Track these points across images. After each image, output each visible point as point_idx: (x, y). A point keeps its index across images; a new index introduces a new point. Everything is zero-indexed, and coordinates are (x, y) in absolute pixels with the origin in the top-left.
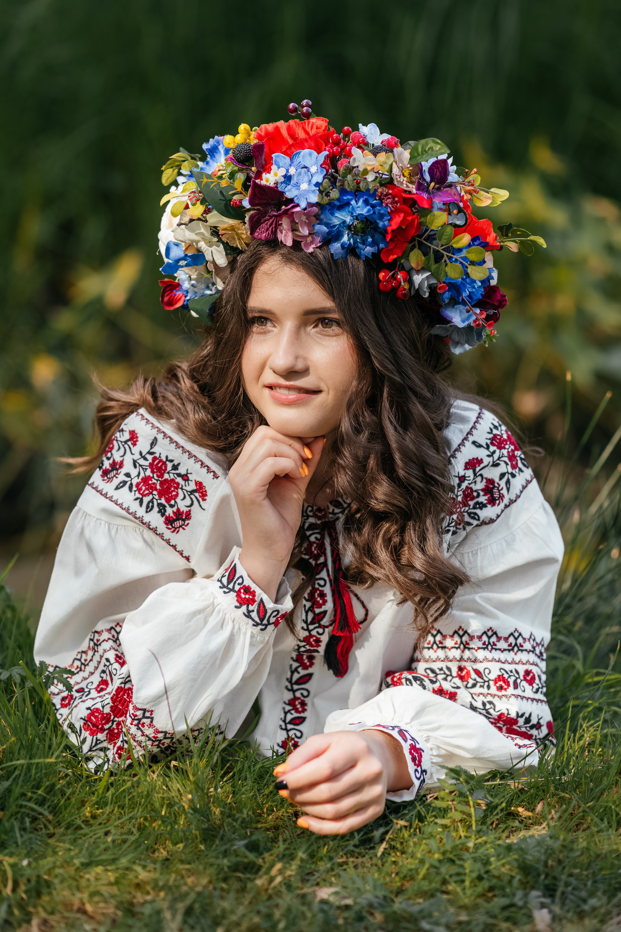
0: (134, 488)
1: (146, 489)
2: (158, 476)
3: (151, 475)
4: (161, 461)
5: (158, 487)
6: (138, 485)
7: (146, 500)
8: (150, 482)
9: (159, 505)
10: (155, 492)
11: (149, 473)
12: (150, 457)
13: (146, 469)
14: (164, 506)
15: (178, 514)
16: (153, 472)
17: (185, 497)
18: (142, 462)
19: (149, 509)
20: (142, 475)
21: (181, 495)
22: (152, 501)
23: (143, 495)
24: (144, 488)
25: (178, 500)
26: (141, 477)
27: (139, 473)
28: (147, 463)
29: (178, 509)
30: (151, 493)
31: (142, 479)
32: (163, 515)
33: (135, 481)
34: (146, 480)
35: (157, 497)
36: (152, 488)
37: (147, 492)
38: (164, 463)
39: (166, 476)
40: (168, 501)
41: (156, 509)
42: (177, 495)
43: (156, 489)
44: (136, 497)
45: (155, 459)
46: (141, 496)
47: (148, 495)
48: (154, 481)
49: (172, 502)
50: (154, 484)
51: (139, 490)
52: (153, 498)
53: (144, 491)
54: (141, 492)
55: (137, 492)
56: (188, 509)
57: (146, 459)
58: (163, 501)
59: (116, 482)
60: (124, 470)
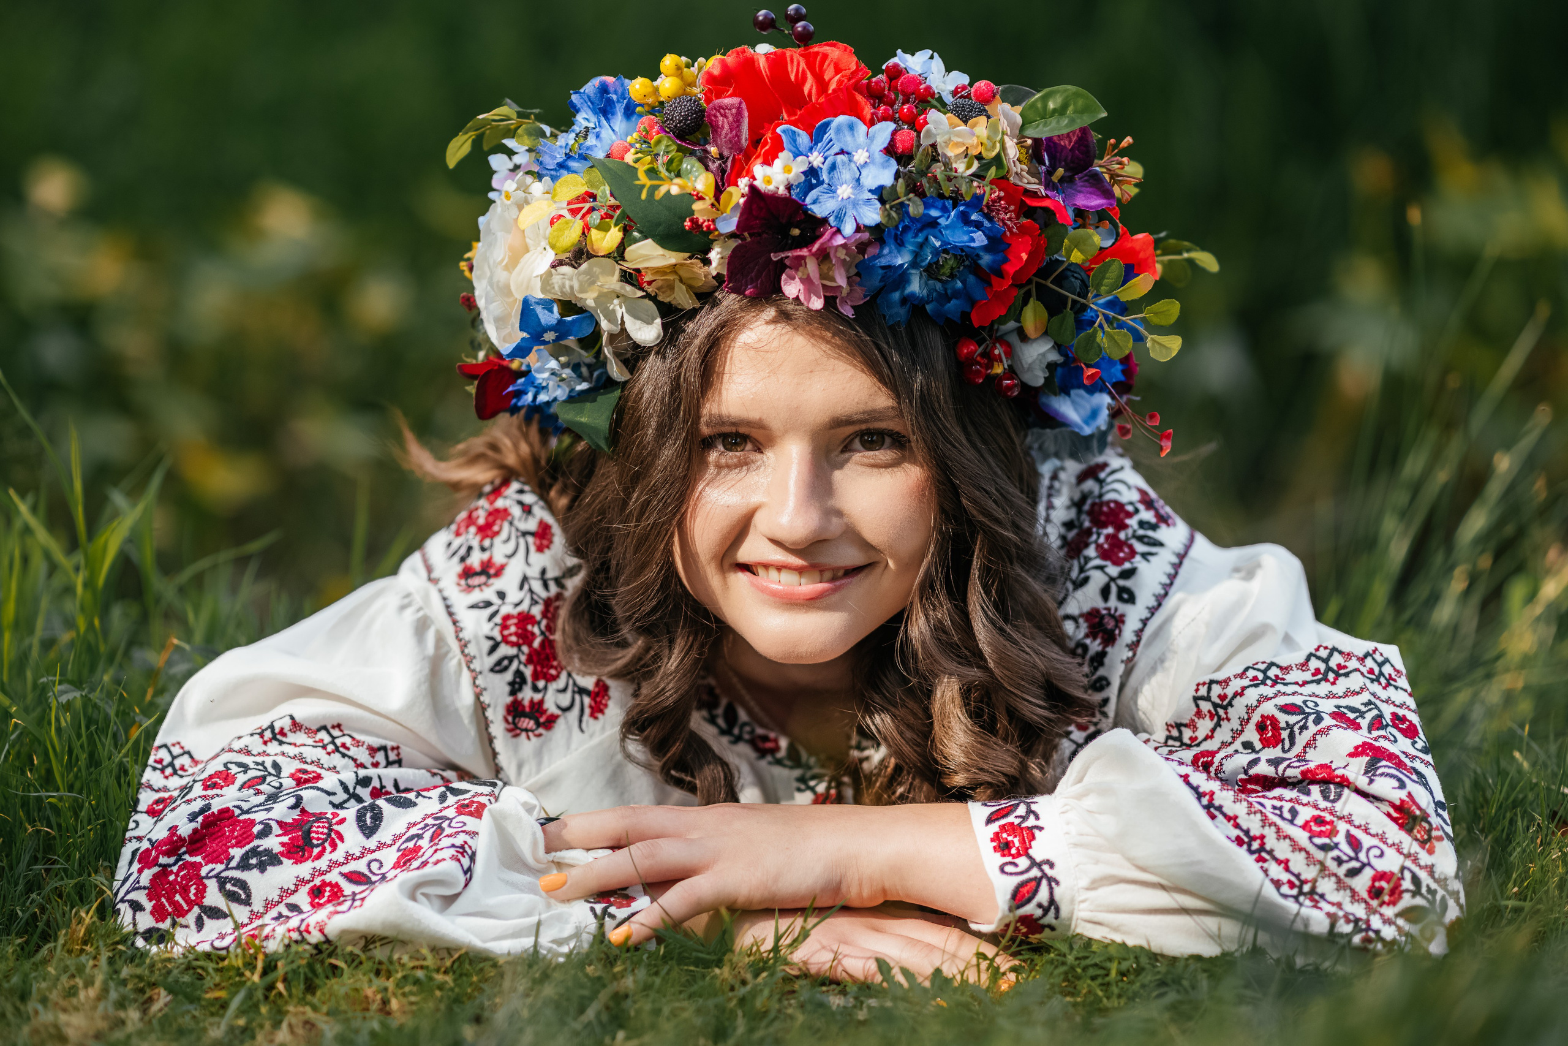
0: (498, 621)
3: (538, 617)
5: (536, 644)
6: (507, 618)
7: (505, 650)
8: (529, 627)
9: (519, 673)
10: (525, 649)
11: (537, 611)
12: (554, 589)
13: (537, 603)
14: (523, 681)
15: (537, 709)
17: (564, 690)
18: (537, 586)
19: (499, 668)
20: (524, 607)
21: (561, 683)
22: (511, 659)
23: (505, 640)
24: (513, 629)
25: (553, 686)
26: (519, 609)
27: (521, 602)
28: (544, 594)
29: (541, 702)
30: (519, 646)
31: (520, 614)
32: (513, 693)
33: (506, 609)
34: (525, 619)
35: (523, 658)
36: (526, 637)
37: (514, 639)
40: (536, 676)
41: (509, 676)
42: (555, 678)
43: (530, 645)
44: (491, 634)
46: (499, 638)
47: (513, 644)
48: (536, 630)
49: (541, 684)
50: (533, 634)
51: (504, 627)
52: (517, 656)
53: (511, 635)
54: (506, 633)
55: (498, 628)
56: (557, 712)
57: (546, 586)
58: (528, 671)
59: (477, 596)
60: (498, 584)
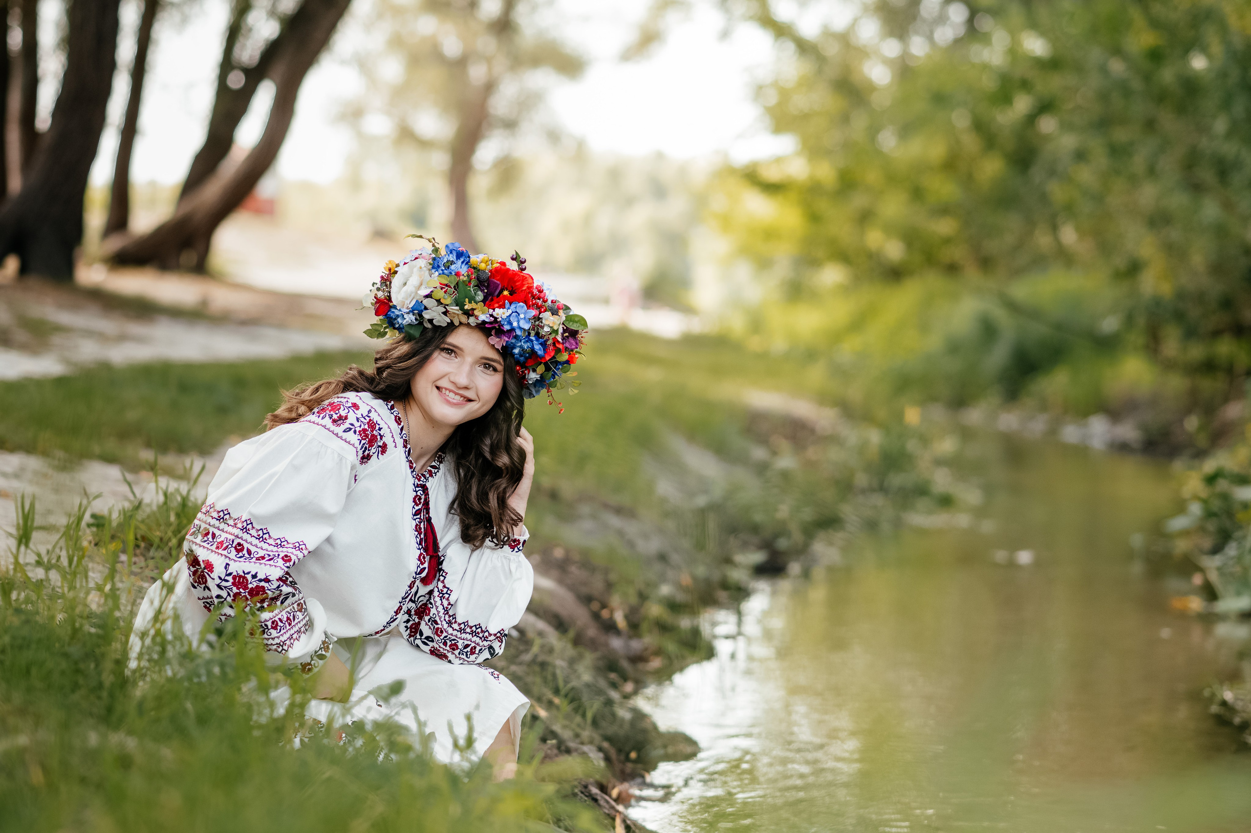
0: (357, 433)
1: (364, 436)
2: (371, 431)
4: (373, 422)
5: (369, 437)
6: (360, 431)
10: (367, 440)
11: (366, 427)
12: (368, 419)
16: (369, 428)
18: (362, 419)
24: (363, 435)
26: (362, 428)
27: (361, 425)
28: (366, 421)
30: (365, 439)
33: (358, 429)
34: (364, 430)
36: (367, 436)
37: (364, 438)
38: (375, 424)
39: (375, 432)
43: (368, 438)
45: (370, 420)
51: (361, 435)
53: (363, 437)
59: (343, 427)
60: (348, 421)
